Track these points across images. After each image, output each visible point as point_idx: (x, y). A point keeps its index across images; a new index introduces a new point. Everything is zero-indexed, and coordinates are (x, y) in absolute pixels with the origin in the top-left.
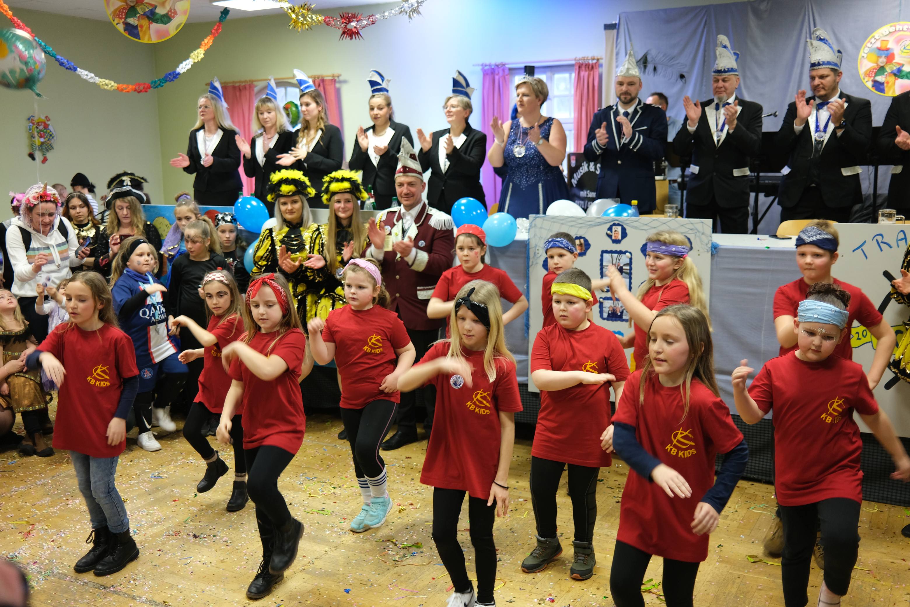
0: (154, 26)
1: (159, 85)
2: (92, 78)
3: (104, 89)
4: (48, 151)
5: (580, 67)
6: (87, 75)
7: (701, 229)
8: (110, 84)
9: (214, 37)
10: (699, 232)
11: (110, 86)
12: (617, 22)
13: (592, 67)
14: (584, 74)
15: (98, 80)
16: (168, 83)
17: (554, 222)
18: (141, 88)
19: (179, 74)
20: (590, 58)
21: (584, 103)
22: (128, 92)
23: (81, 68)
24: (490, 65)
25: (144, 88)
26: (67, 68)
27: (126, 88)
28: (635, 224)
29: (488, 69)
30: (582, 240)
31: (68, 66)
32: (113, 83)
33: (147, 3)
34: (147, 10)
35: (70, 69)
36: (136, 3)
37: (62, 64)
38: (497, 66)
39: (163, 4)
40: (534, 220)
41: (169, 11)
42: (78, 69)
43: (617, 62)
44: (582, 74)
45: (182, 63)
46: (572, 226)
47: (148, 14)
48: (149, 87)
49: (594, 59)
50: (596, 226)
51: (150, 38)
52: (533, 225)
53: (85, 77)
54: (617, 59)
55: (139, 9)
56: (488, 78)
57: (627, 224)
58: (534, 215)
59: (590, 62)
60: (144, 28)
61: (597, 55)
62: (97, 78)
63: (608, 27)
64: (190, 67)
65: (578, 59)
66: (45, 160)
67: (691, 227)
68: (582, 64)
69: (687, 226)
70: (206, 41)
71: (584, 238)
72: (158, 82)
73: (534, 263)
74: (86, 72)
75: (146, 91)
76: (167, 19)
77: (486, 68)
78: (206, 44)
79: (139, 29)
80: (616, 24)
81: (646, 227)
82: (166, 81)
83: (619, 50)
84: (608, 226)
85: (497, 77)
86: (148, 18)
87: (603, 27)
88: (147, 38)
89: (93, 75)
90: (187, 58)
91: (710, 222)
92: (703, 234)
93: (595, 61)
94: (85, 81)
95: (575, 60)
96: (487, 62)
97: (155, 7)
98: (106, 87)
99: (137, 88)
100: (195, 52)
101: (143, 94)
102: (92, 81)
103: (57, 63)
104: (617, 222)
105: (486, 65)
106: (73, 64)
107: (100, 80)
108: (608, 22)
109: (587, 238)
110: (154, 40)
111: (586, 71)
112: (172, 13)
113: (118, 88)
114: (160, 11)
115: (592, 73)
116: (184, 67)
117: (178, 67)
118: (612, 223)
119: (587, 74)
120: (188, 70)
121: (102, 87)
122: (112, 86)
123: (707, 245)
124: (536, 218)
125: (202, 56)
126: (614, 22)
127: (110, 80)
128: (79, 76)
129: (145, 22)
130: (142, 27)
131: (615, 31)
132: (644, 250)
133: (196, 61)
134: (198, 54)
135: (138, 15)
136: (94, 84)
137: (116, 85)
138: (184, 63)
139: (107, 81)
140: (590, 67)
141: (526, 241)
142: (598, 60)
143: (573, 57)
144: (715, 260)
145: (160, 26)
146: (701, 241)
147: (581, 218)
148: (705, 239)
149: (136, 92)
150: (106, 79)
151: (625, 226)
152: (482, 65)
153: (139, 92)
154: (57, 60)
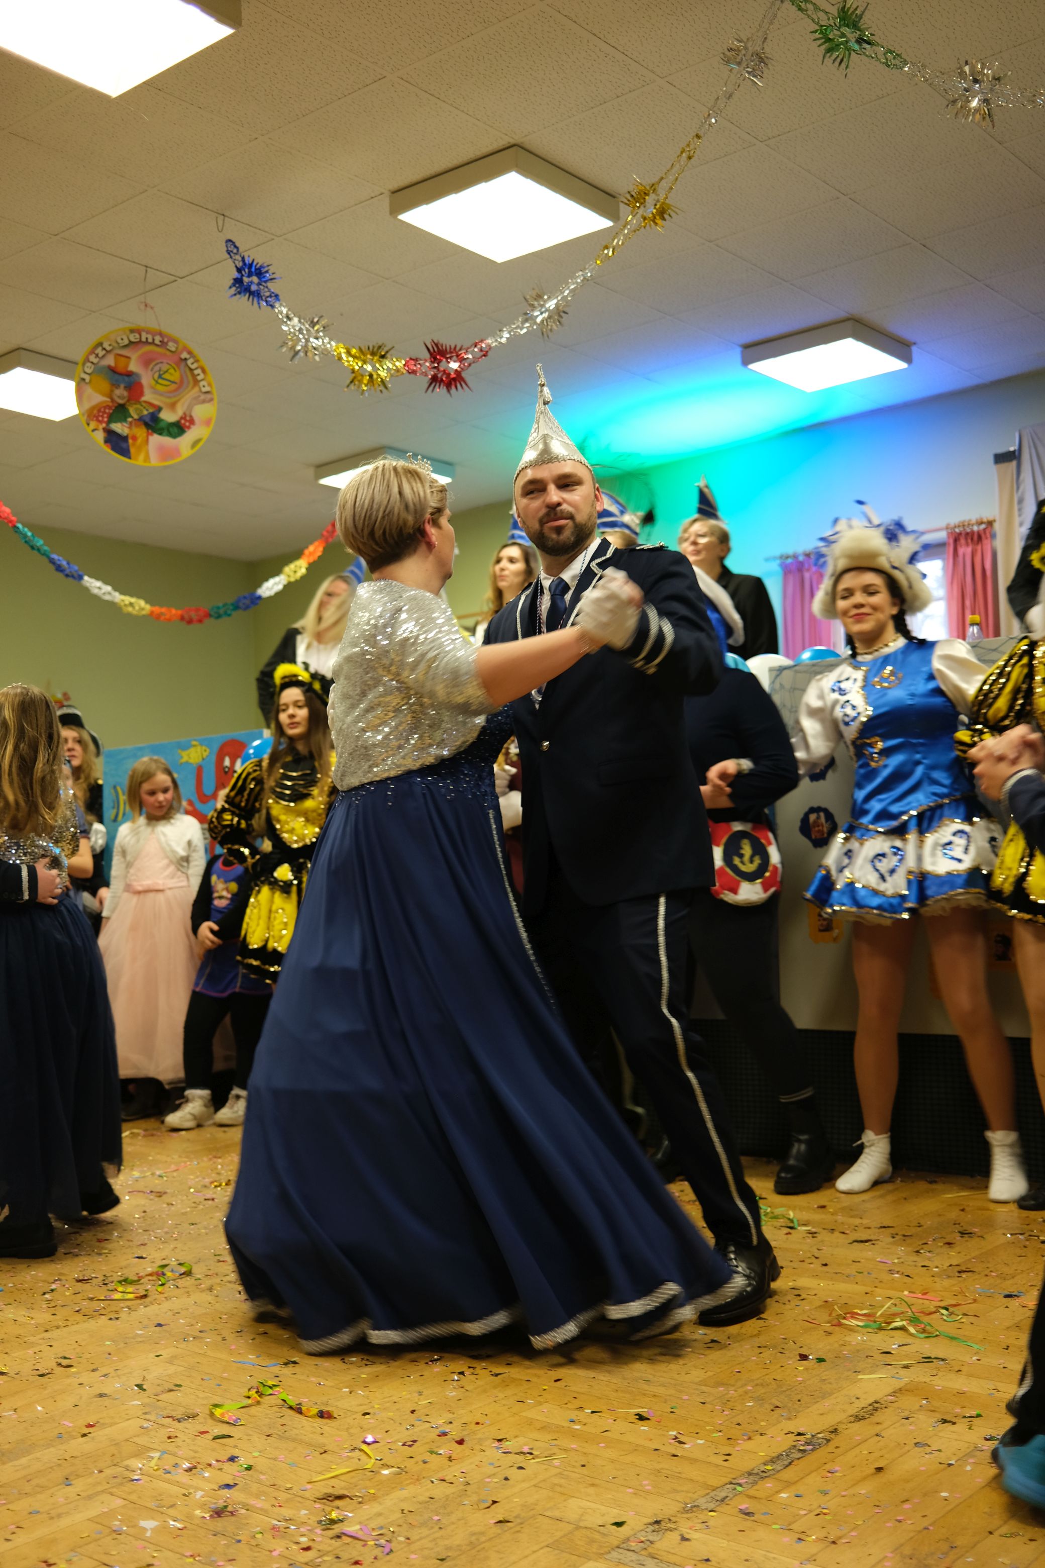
0: (155, 439)
1: (225, 613)
2: (109, 593)
3: (129, 615)
5: (956, 540)
6: (100, 588)
8: (140, 606)
9: (327, 541)
11: (137, 608)
12: (1016, 448)
13: (980, 538)
14: (965, 550)
15: (118, 597)
16: (240, 612)
18: (194, 615)
19: (260, 598)
20: (974, 521)
21: (968, 603)
22: (169, 620)
23: (90, 576)
24: (795, 556)
25: (198, 615)
26: (67, 576)
27: (167, 615)
29: (791, 564)
31: (68, 572)
32: (142, 603)
33: (145, 402)
34: (145, 412)
35: (73, 577)
36: (128, 401)
37: (59, 568)
38: (808, 555)
39: (173, 406)
41: (181, 418)
42: (86, 578)
43: (1020, 515)
44: (961, 551)
45: (267, 580)
47: (147, 420)
48: (208, 615)
49: (982, 523)
51: (147, 458)
53: (96, 591)
54: (1020, 510)
55: (132, 411)
56: (791, 579)
59: (975, 528)
60: (139, 441)
61: (987, 515)
62: (117, 594)
63: (1001, 458)
64: (280, 587)
65: (952, 524)
68: (960, 534)
70: (311, 548)
72: (224, 609)
74: (98, 584)
75: (200, 621)
76: (178, 429)
77: (789, 561)
78: (311, 554)
79: (130, 441)
80: (1014, 452)
82: (236, 607)
83: (1023, 493)
85: (807, 575)
86: (147, 425)
87: (991, 459)
88: (142, 457)
89: (109, 588)
90: (277, 572)
93: (983, 526)
94: (96, 598)
95: (947, 528)
96: (790, 551)
97: (159, 409)
98: (130, 609)
99: (186, 616)
100: (292, 566)
101: (195, 627)
102: (107, 598)
103: (52, 567)
105: (787, 557)
106: (76, 568)
107: (123, 597)
108: (1001, 450)
110: (154, 462)
111: (967, 545)
112: (186, 420)
113: (152, 613)
114: (168, 416)
115: (979, 547)
116: (271, 587)
117: (259, 585)
119: (969, 550)
120: (278, 594)
121: (125, 610)
122: (143, 609)
125: (303, 571)
126: (1012, 449)
127: (139, 597)
128: (87, 590)
129: (140, 432)
130: (135, 438)
131: (1014, 463)
133: (292, 579)
134: (298, 569)
135: (130, 420)
136: (112, 605)
137: (148, 607)
138: (271, 582)
139: (133, 600)
140: (976, 537)
142: (990, 523)
143: (944, 525)
145: (166, 440)
149: (183, 624)
150: (131, 595)
152: (781, 557)
153: (190, 622)
154: (52, 561)
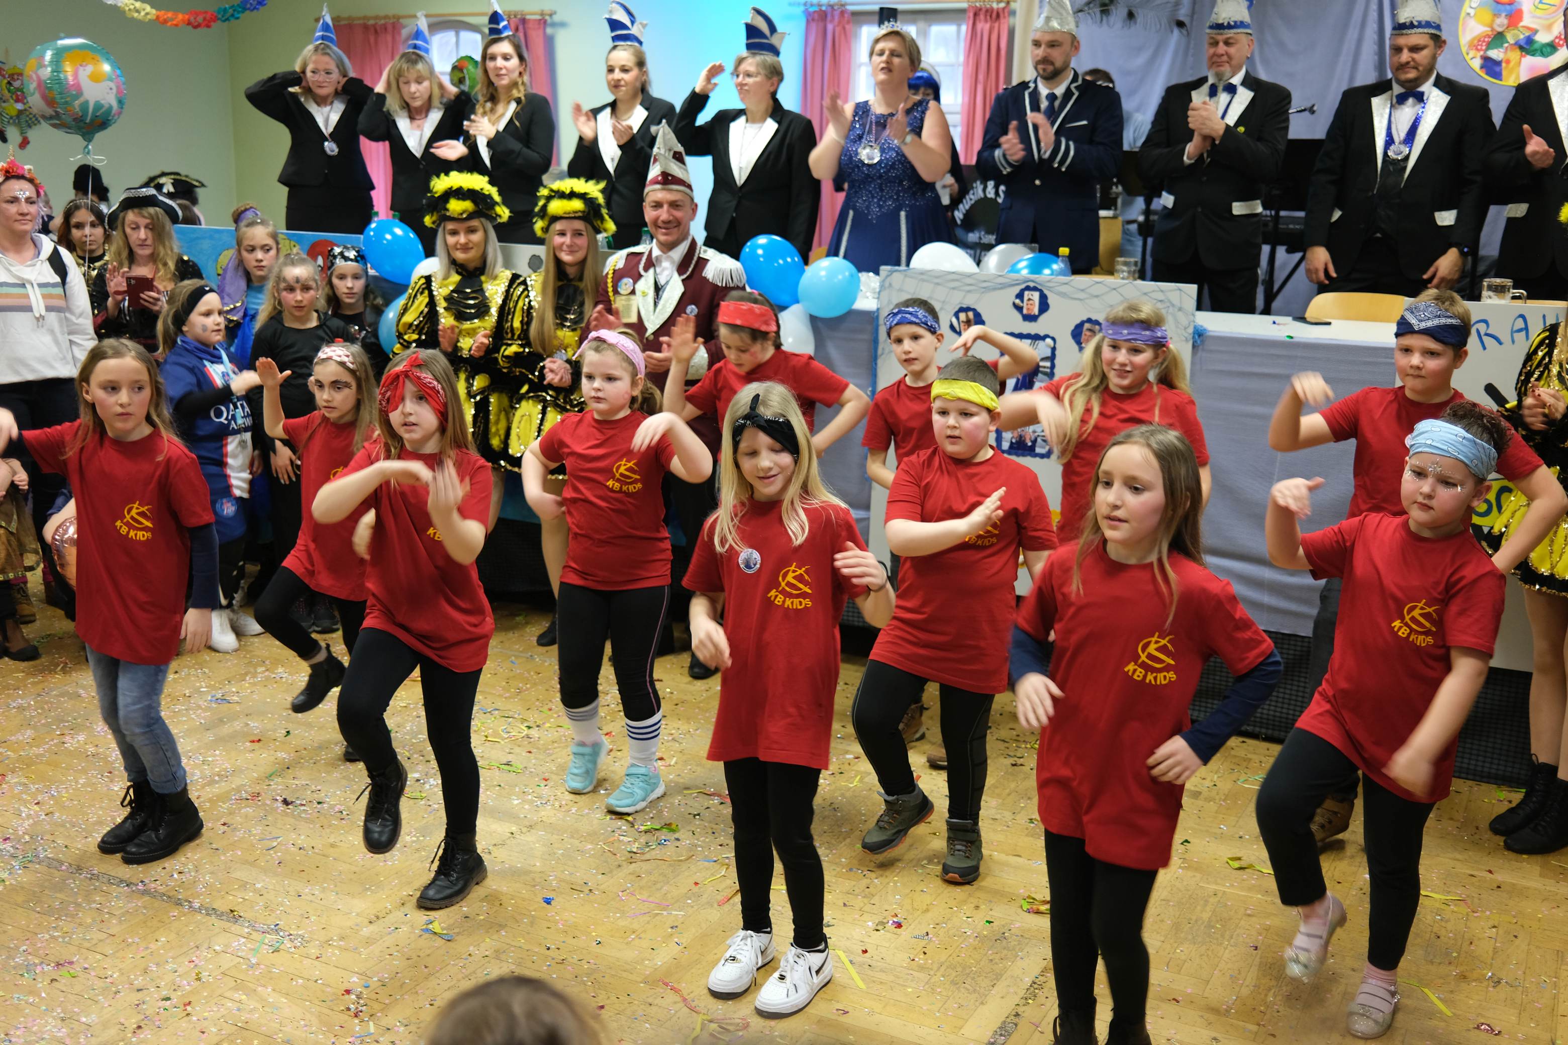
1: (232, 15)
3: (133, 18)
4: (30, 127)
5: (975, 15)
7: (1176, 302)
8: (144, 10)
10: (1173, 305)
11: (143, 13)
13: (998, 16)
14: (983, 26)
16: (247, 12)
17: (923, 280)
18: (200, 19)
21: (980, 76)
22: (176, 25)
25: (205, 19)
27: (173, 19)
28: (1063, 289)
29: (815, 12)
30: (971, 314)
32: (148, 8)
38: (831, 6)
40: (888, 276)
44: (979, 23)
46: (954, 288)
48: (214, 19)
50: (995, 289)
52: (887, 284)
56: (814, 28)
57: (1049, 288)
58: (889, 268)
59: (995, 6)
66: (24, 143)
67: (1160, 296)
68: (980, 9)
69: (1154, 295)
71: (974, 310)
72: (231, 11)
73: (887, 351)
75: (208, 26)
77: (812, 9)
81: (1082, 295)
82: (245, 9)
84: (1017, 290)
85: (830, 27)
91: (1192, 289)
92: (1180, 309)
93: (1002, 5)
99: (192, 19)
101: (202, 31)
102: (110, 2)
104: (1032, 285)
109: (979, 310)
111: (986, 21)
113: (158, 17)
115: (996, 25)
118: (1023, 286)
119: (987, 26)
121: (129, 15)
122: (147, 14)
123: (1185, 328)
124: (892, 272)
132: (1077, 334)
136: (115, 8)
137: (154, 11)
139: (138, 4)
140: (994, 14)
141: (873, 312)
144: (1200, 354)
146: (1177, 322)
147: (970, 276)
148: (1183, 320)
149: (190, 27)
151: (1046, 292)
153: (195, 27)
